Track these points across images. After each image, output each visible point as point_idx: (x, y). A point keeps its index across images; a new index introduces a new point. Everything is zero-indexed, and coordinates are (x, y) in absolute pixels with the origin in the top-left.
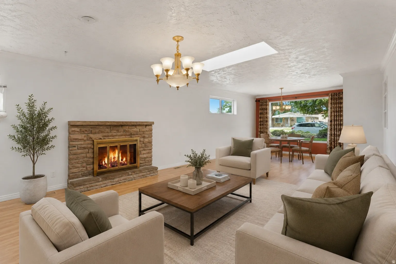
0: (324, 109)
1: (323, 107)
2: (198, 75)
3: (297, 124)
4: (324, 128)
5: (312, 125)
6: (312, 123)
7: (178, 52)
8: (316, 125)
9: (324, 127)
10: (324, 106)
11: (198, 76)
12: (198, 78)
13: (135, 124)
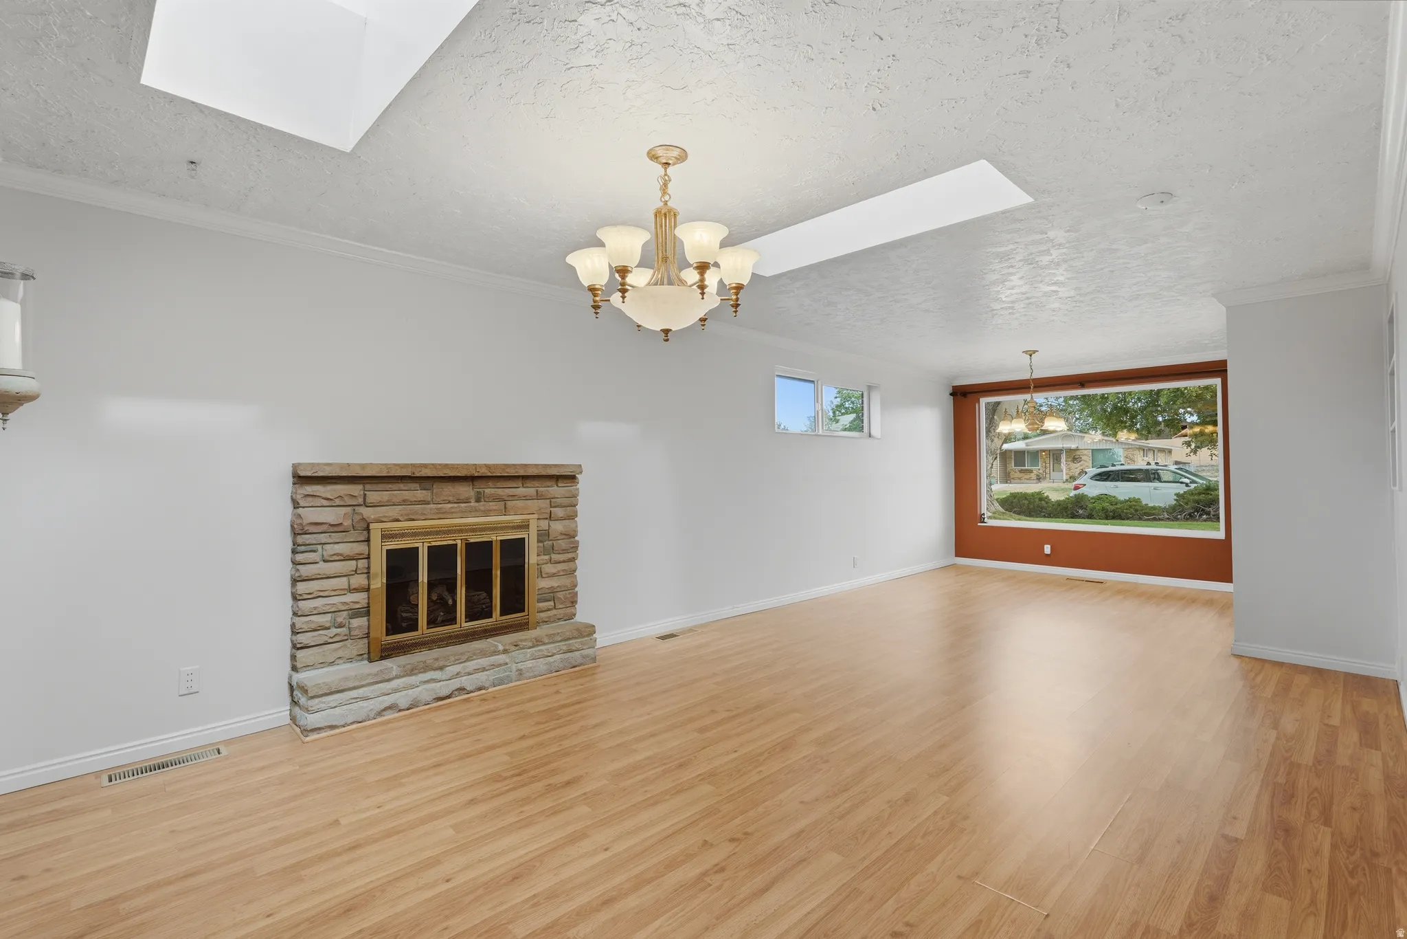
0: (1189, 420)
1: (1188, 412)
2: (739, 288)
3: (1094, 471)
4: (1193, 486)
5: (1151, 476)
6: (1149, 467)
7: (666, 203)
8: (1166, 476)
9: (1193, 482)
10: (1189, 409)
11: (737, 294)
12: (737, 299)
13: (522, 473)
